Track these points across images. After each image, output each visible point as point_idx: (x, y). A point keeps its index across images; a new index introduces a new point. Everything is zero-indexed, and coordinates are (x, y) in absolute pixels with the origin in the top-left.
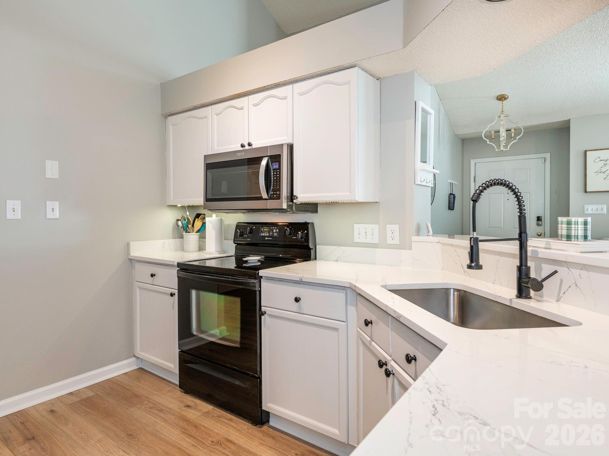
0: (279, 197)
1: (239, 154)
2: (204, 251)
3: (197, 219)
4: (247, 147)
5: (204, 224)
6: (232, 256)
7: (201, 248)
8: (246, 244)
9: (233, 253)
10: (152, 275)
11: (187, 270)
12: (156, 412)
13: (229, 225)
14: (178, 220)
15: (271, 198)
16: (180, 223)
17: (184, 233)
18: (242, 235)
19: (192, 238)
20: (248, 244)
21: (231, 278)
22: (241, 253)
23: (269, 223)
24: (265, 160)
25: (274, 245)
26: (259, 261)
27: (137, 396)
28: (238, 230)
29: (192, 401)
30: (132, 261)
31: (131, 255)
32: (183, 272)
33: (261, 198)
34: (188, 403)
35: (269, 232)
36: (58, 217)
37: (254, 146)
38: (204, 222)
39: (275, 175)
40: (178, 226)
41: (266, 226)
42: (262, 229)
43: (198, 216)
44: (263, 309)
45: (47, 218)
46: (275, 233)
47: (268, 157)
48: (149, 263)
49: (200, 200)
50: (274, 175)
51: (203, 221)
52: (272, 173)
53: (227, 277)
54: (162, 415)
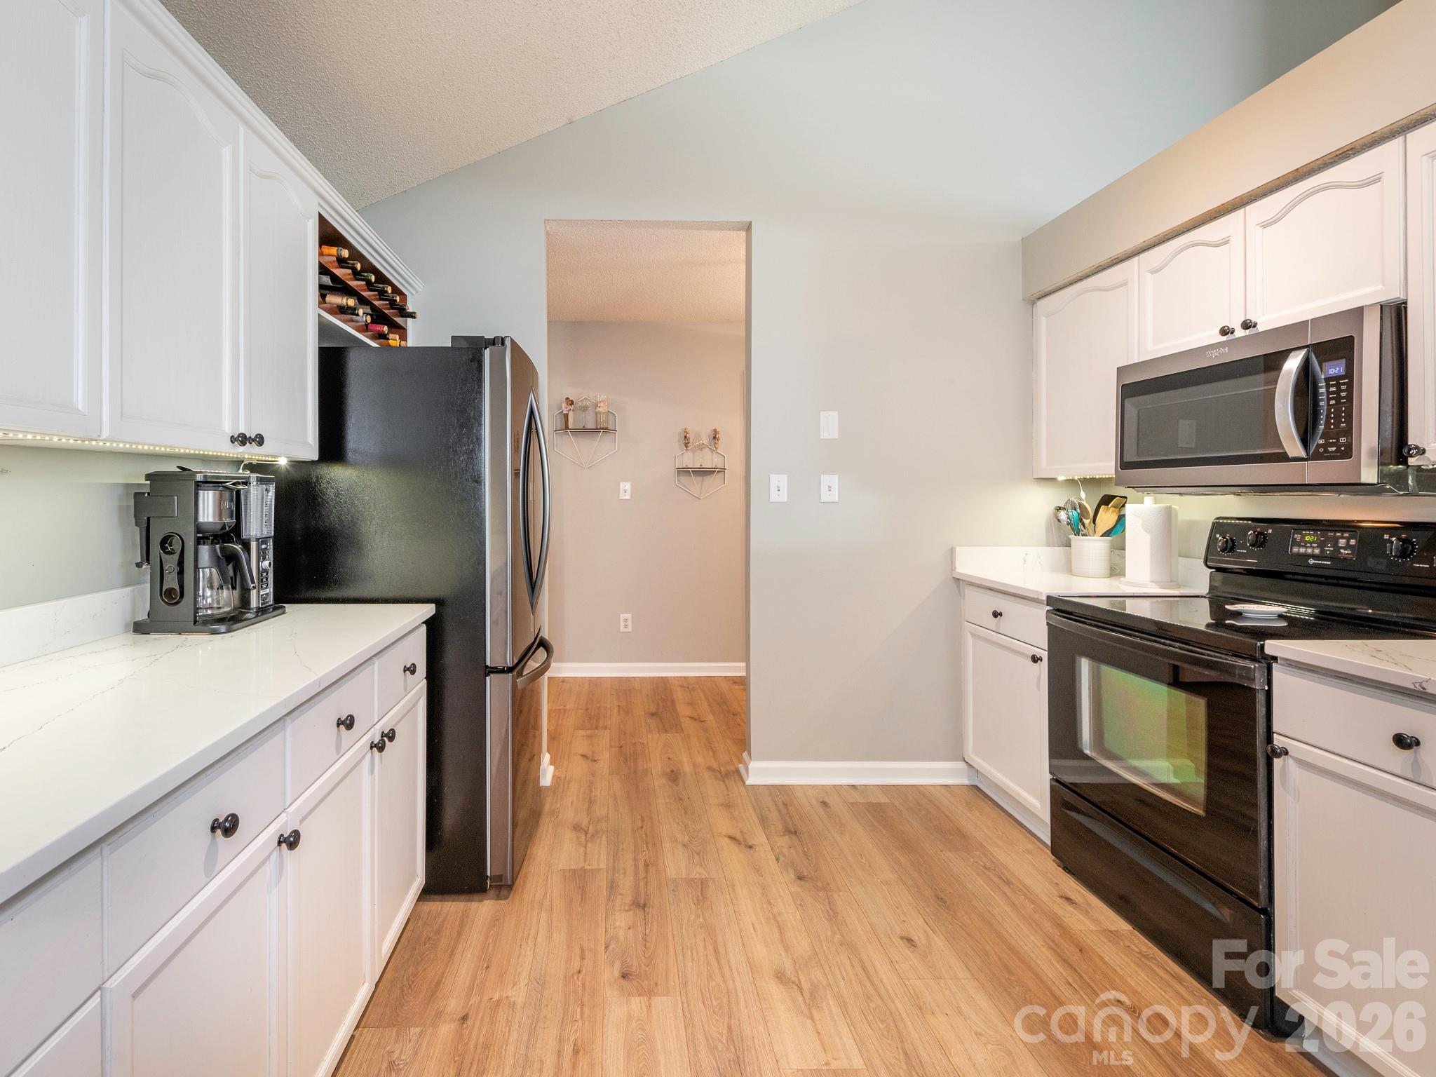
0: (1346, 452)
1: (1214, 353)
2: (1122, 579)
3: (1103, 507)
4: (1240, 333)
5: (1121, 518)
6: (1198, 597)
7: (1116, 570)
8: (1242, 571)
9: (1205, 590)
10: (996, 614)
11: (1071, 613)
12: (996, 879)
13: (1191, 525)
14: (1059, 509)
15: (1317, 456)
16: (1063, 515)
17: (1072, 537)
18: (1230, 547)
19: (1093, 548)
20: (1249, 572)
21: (1180, 648)
22: (1230, 593)
23: (1322, 521)
24: (1297, 356)
25: (1340, 582)
26: (1281, 616)
27: (962, 835)
28: (1218, 536)
29: (1079, 892)
30: (960, 583)
31: (957, 571)
32: (1059, 616)
33: (1283, 457)
34: (1069, 893)
35: (1321, 545)
36: (836, 499)
37: (1260, 328)
38: (1122, 513)
39: (1333, 393)
40: (1059, 520)
41: (1312, 530)
42: (1298, 537)
43: (1106, 500)
44: (1278, 741)
45: (822, 500)
46: (1342, 548)
47: (1304, 352)
48: (991, 589)
49: (1106, 466)
50: (1329, 393)
51: (1120, 511)
52: (1323, 390)
53: (1168, 642)
54: (1006, 889)
